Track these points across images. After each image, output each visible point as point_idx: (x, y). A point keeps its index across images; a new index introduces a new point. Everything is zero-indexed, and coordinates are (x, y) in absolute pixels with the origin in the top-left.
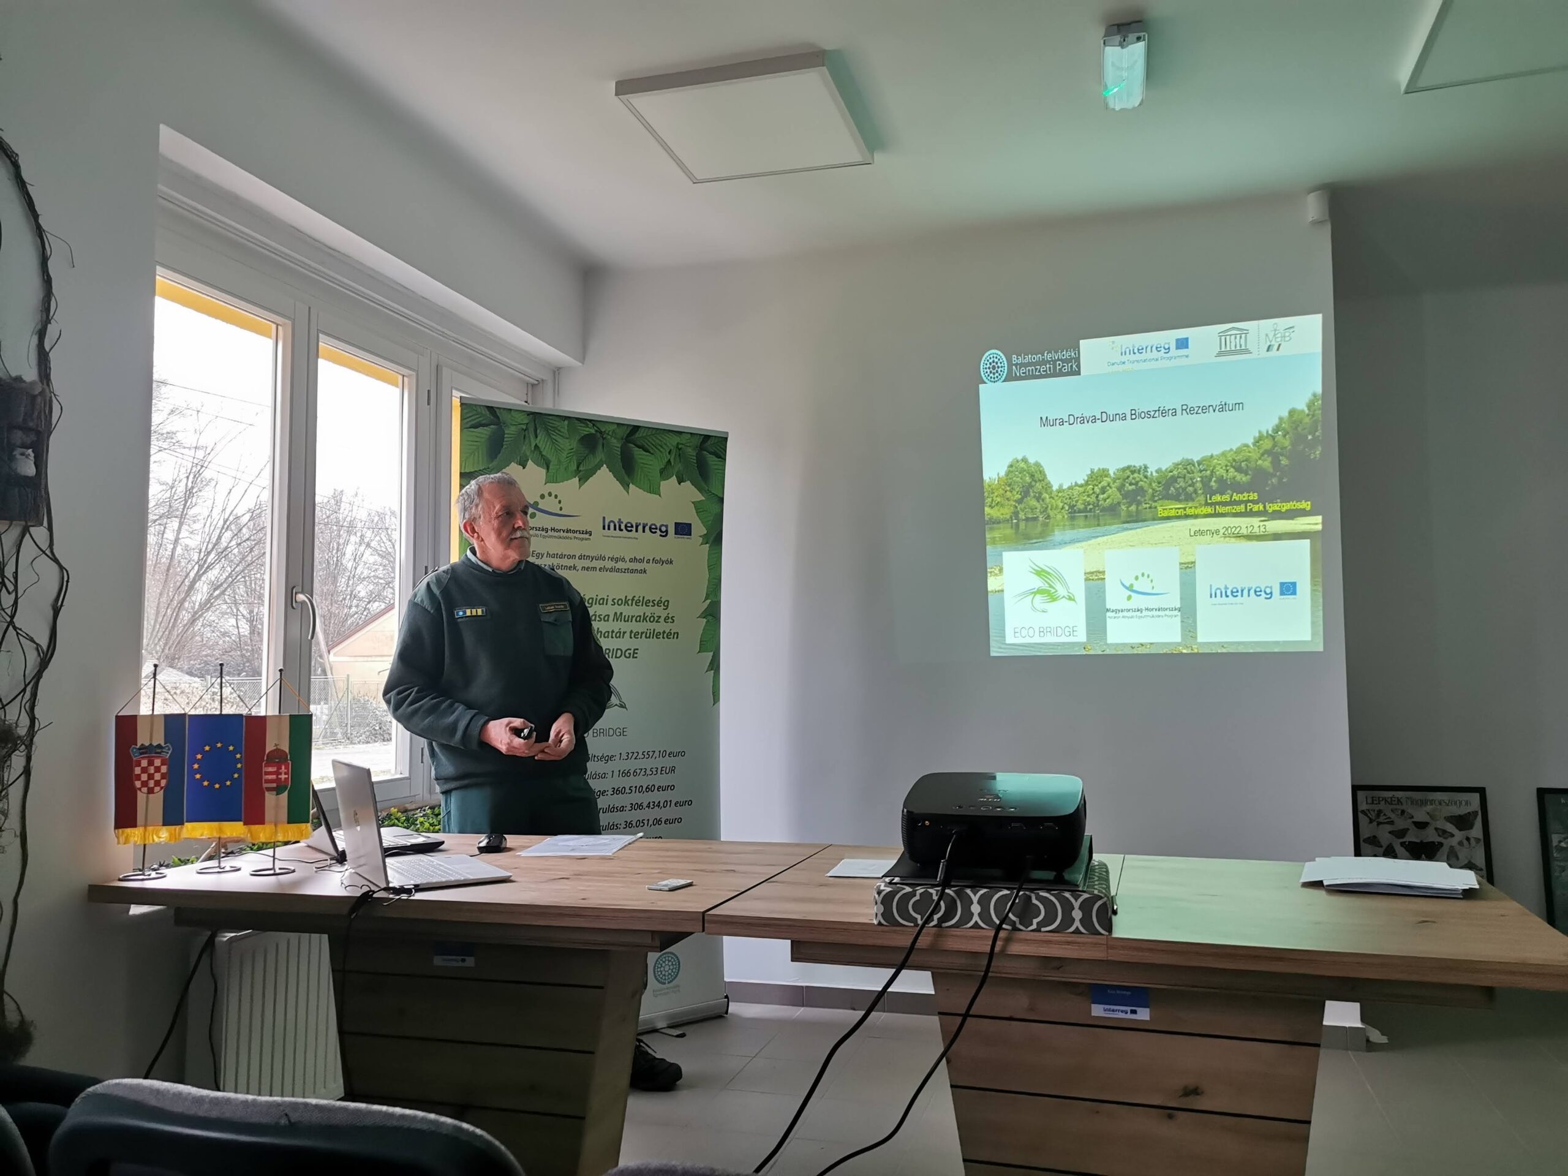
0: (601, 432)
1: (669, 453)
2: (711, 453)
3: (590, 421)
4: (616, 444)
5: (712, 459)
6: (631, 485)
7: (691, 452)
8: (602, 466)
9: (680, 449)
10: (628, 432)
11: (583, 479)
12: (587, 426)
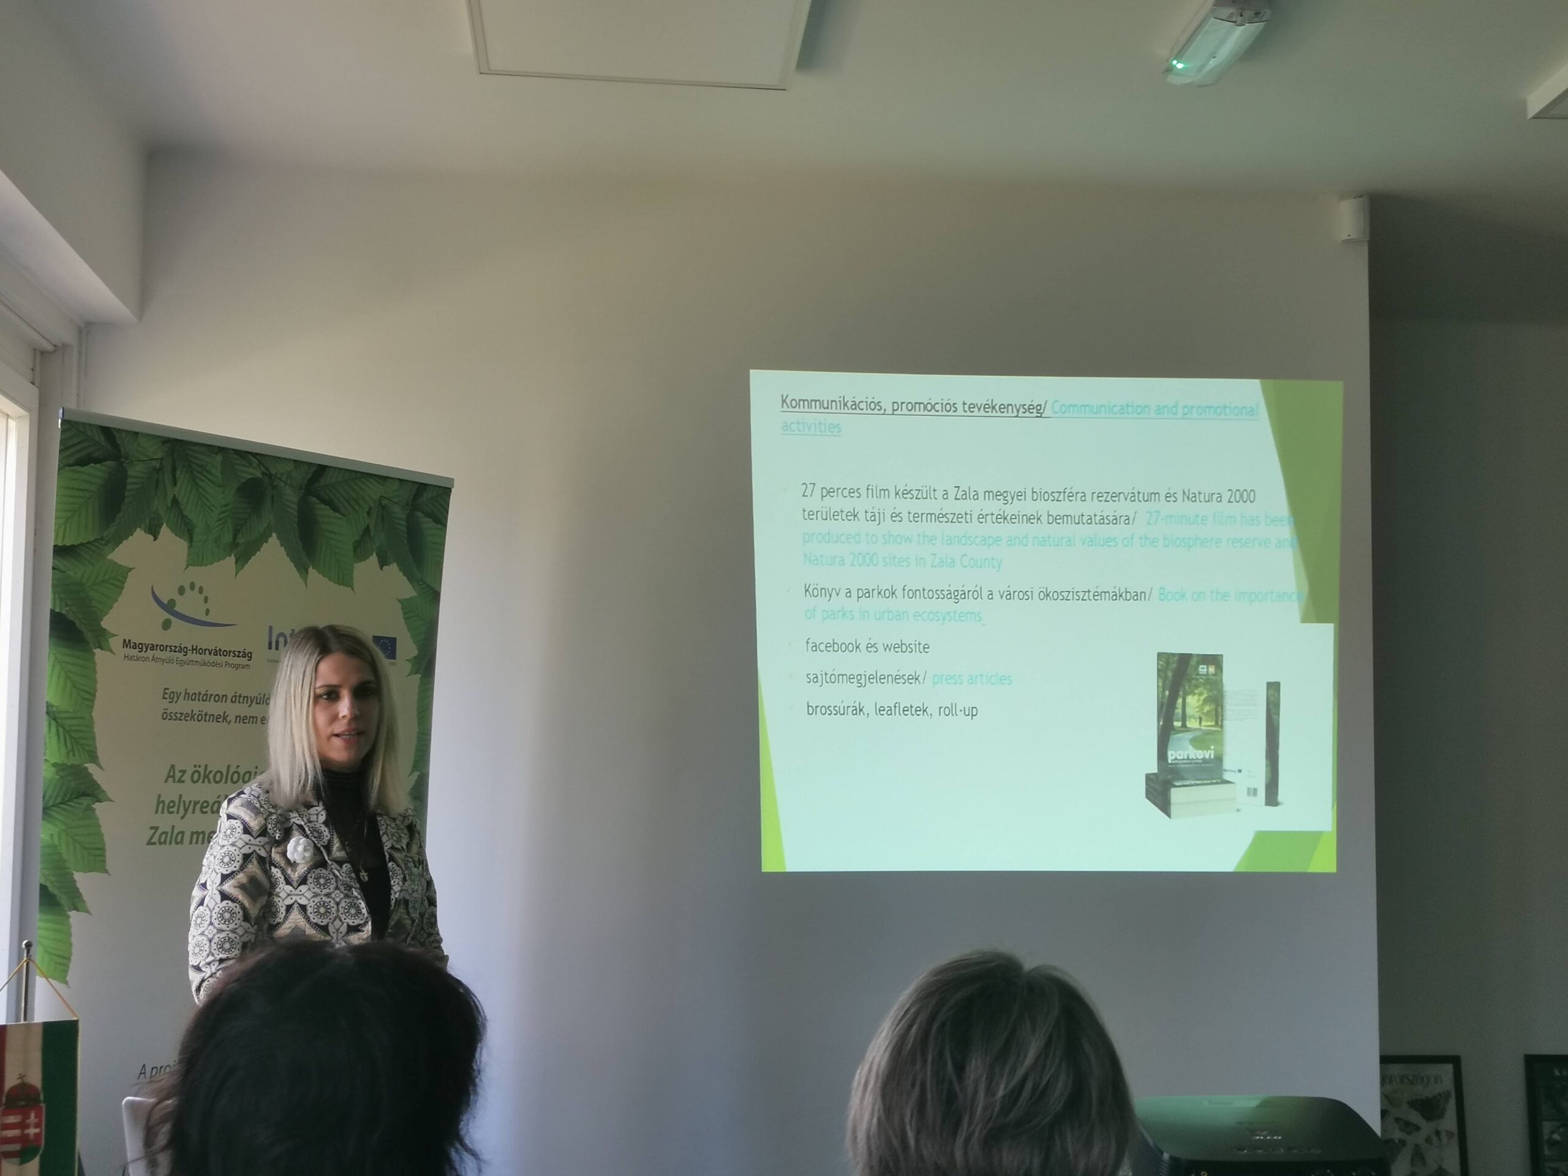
0: (270, 476)
1: (369, 513)
2: (428, 515)
3: (255, 455)
4: (291, 496)
5: (427, 524)
6: (311, 570)
7: (399, 513)
8: (270, 536)
9: (384, 507)
10: (309, 476)
11: (243, 559)
12: (251, 464)
